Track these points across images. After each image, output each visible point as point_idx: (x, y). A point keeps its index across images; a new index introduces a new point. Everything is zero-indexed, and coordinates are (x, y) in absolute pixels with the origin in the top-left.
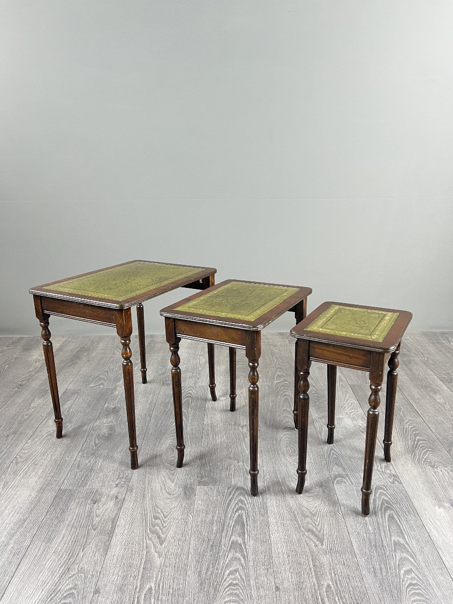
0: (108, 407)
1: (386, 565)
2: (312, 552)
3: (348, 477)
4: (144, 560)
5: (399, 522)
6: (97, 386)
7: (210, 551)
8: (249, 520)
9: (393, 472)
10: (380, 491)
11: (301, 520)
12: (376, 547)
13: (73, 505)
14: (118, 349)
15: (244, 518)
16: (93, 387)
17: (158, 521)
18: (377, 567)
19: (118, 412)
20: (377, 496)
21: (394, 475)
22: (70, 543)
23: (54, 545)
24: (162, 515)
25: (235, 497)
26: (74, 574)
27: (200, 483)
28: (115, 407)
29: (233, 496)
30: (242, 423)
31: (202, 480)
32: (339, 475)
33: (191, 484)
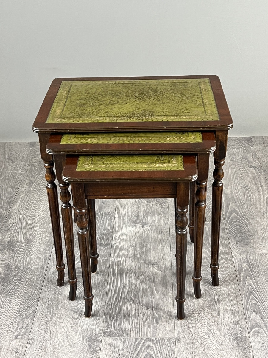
14: (10, 161)
19: (14, 246)
25: (143, 350)
27: (105, 334)
28: (10, 240)
29: (141, 349)
30: (152, 260)
31: (108, 330)
32: (257, 325)
33: (96, 336)
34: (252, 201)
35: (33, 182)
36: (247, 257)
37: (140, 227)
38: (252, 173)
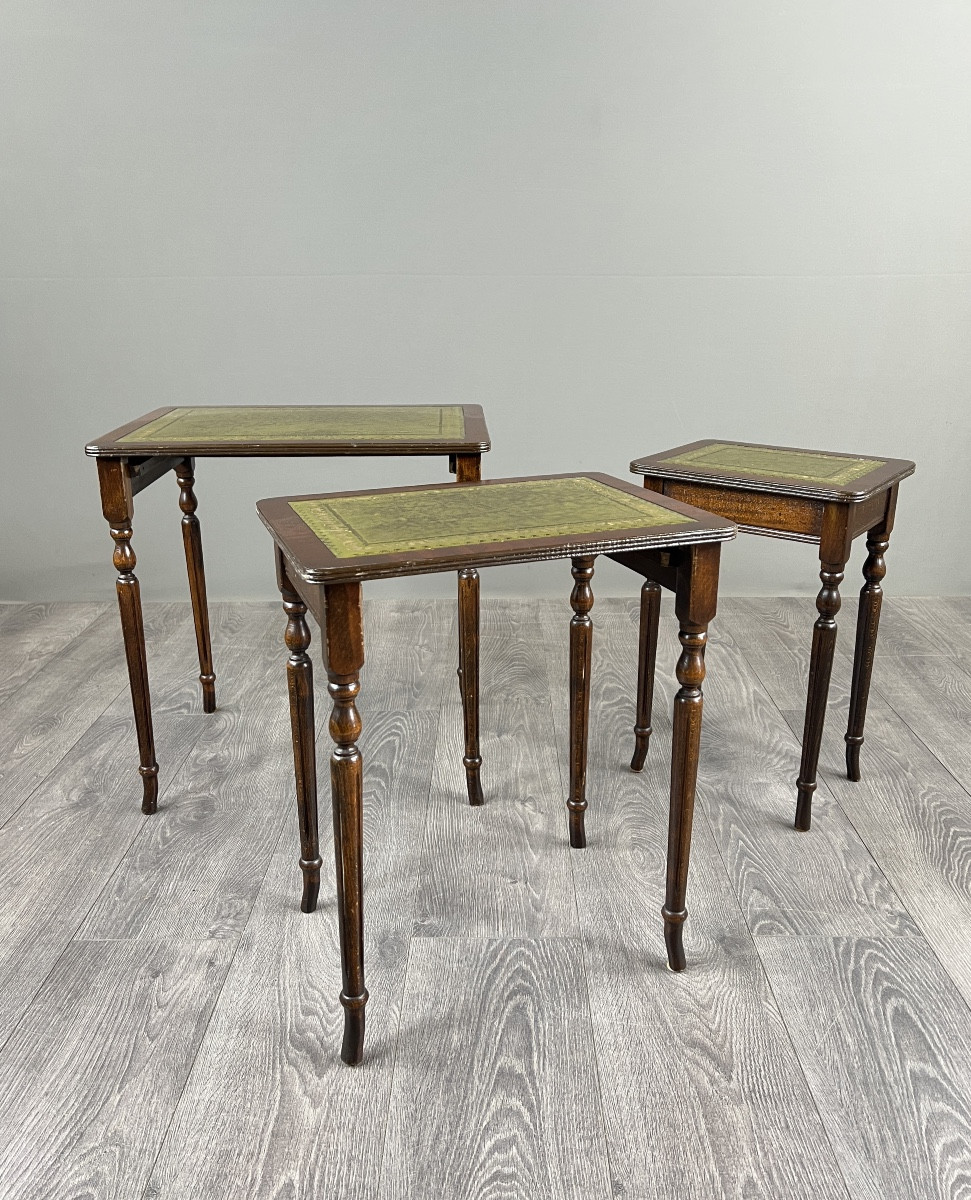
0: (197, 757)
1: (894, 1130)
2: (703, 1098)
3: (787, 917)
4: (274, 1114)
5: (920, 1026)
6: (172, 710)
7: (444, 1093)
8: (542, 1019)
9: (899, 908)
10: (868, 951)
11: (675, 1021)
12: (865, 1084)
13: (99, 980)
14: (227, 631)
15: (531, 1014)
16: (164, 712)
17: (312, 1020)
18: (873, 1135)
19: (223, 767)
20: (862, 962)
21: (901, 915)
22: (90, 1070)
23: (49, 1075)
24: (323, 1003)
25: (505, 964)
26: (94, 1148)
27: (418, 930)
28: (216, 756)
29: (502, 960)
30: (522, 793)
31: (425, 923)
32: (765, 915)
33: (396, 933)
34: (725, 696)
35: (271, 663)
36: (726, 790)
37: (493, 737)
38: (717, 652)
